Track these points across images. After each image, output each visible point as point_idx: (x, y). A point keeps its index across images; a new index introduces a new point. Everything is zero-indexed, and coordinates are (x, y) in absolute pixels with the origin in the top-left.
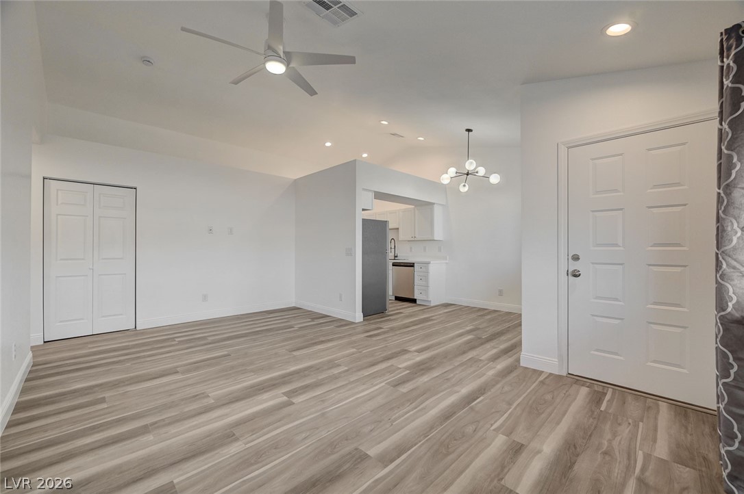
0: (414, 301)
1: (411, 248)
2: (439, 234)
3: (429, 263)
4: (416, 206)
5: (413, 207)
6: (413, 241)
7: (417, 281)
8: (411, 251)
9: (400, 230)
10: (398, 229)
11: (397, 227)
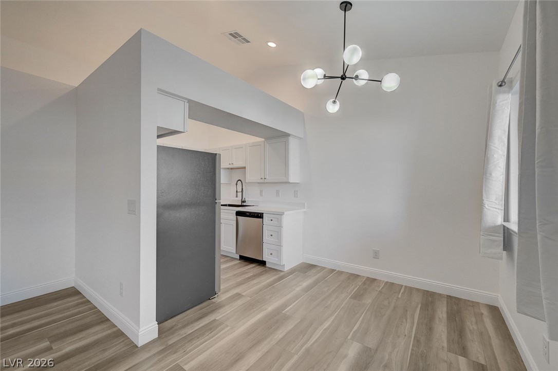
0: (263, 263)
1: (261, 191)
2: (294, 176)
3: (282, 214)
4: (267, 139)
5: (263, 140)
6: (263, 183)
7: (266, 238)
8: (261, 195)
9: (248, 170)
10: (245, 168)
11: (243, 165)
